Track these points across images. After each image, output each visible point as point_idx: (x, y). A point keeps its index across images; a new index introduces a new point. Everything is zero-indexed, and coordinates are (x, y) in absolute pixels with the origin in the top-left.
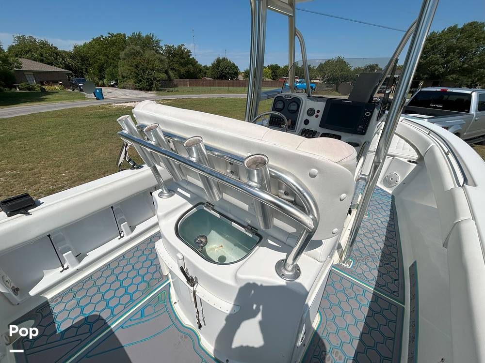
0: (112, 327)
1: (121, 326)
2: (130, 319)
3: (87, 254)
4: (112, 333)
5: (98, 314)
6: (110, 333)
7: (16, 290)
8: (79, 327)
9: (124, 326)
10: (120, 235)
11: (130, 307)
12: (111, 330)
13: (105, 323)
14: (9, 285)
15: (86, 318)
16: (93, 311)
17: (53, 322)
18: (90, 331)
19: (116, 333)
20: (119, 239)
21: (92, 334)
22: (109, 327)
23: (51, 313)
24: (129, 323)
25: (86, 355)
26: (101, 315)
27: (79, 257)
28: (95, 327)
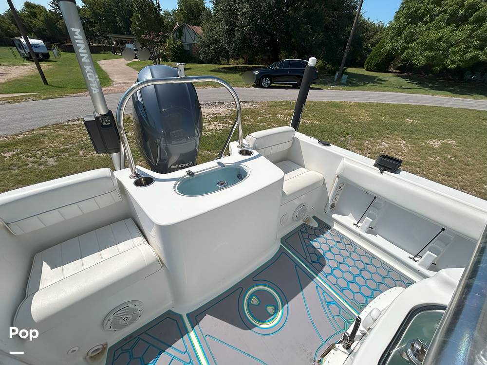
0: (317, 278)
1: (318, 286)
2: (325, 292)
3: (377, 235)
4: (312, 278)
5: (327, 264)
6: (311, 277)
7: (333, 206)
8: (315, 254)
9: (318, 288)
10: (415, 257)
11: (336, 289)
12: (315, 278)
13: (319, 272)
14: (334, 200)
15: (322, 256)
16: (328, 259)
17: (317, 237)
18: (313, 262)
19: (312, 282)
20: (410, 257)
21: (311, 264)
22: (317, 275)
23: (323, 233)
24: (321, 291)
25: (297, 265)
26: (326, 266)
27: (371, 230)
28: (316, 265)
